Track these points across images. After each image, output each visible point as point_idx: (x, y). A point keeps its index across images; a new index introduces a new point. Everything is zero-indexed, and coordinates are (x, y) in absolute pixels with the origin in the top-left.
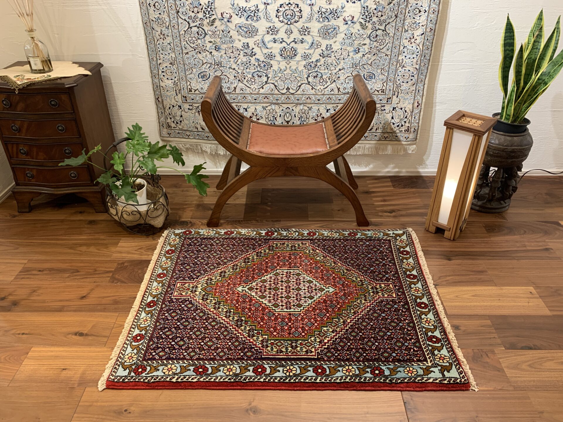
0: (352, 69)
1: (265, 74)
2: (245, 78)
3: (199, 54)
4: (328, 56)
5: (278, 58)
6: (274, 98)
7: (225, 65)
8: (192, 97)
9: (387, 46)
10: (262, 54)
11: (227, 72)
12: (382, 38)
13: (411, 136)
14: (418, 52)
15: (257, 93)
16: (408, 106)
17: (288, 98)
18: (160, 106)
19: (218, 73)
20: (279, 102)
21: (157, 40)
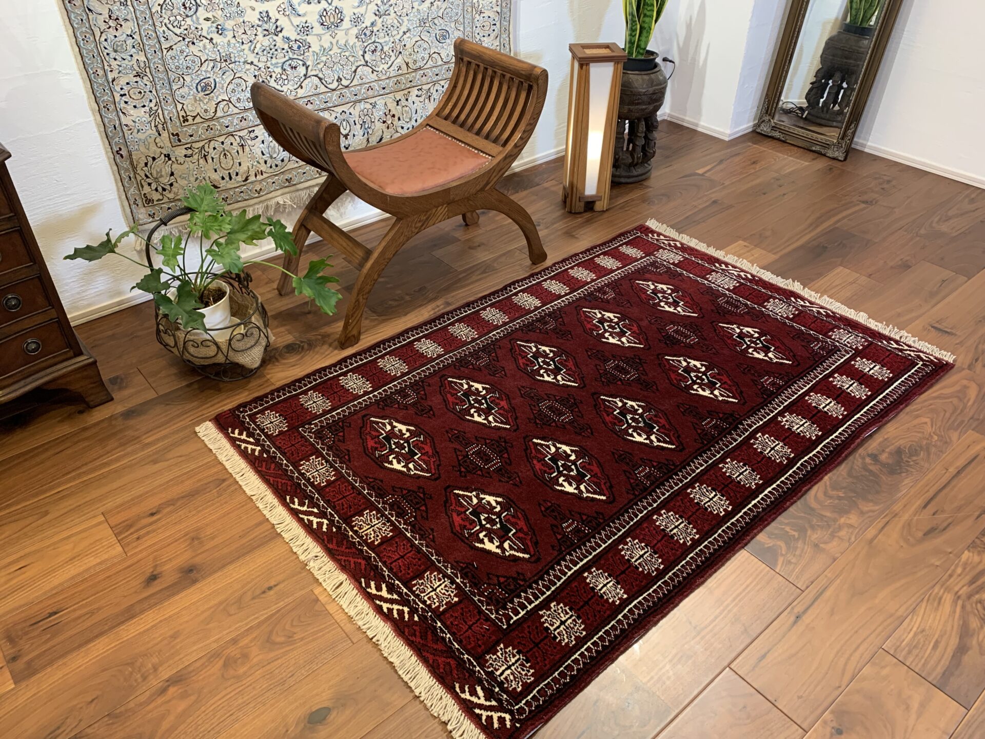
0: (419, 28)
1: (301, 63)
2: (271, 76)
3: (192, 46)
4: (387, 13)
5: (318, 29)
6: (321, 100)
7: (237, 59)
8: (190, 132)
10: (292, 27)
11: (242, 70)
17: (342, 95)
18: (125, 166)
19: (229, 76)
20: (328, 105)
21: (102, 33)
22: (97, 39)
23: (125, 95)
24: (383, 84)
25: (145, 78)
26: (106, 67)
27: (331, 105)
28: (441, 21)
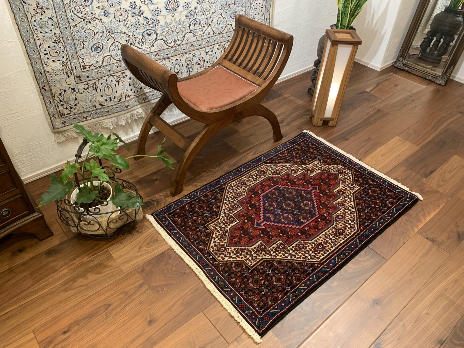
1: (153, 32)
2: (136, 40)
3: (89, 24)
4: (203, 2)
5: (164, 12)
6: (164, 53)
7: (116, 31)
8: (87, 75)
10: (149, 11)
11: (119, 38)
17: (176, 50)
18: (48, 95)
19: (111, 41)
20: (169, 56)
21: (32, 16)
22: (29, 20)
23: (47, 54)
24: (199, 43)
25: (59, 43)
26: (35, 38)
27: (170, 56)
28: (234, 6)
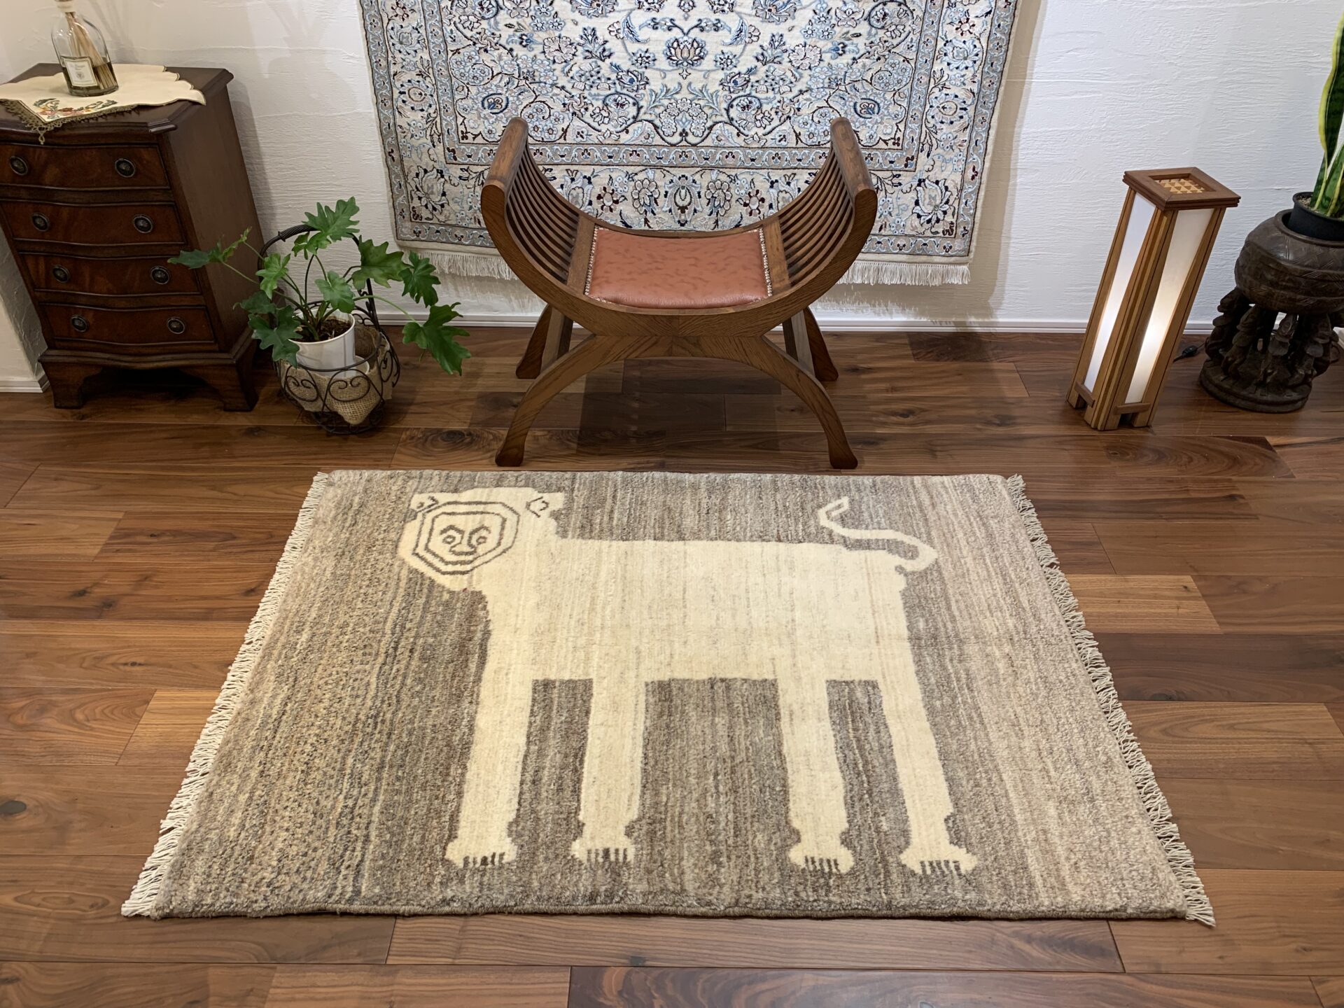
0: (828, 91)
2: (586, 109)
3: (484, 54)
4: (776, 60)
5: (663, 63)
6: (652, 154)
7: (542, 79)
8: (468, 151)
9: (909, 39)
10: (626, 54)
11: (547, 94)
12: (896, 20)
13: (958, 245)
14: (977, 55)
15: (614, 142)
16: (952, 177)
17: (684, 154)
18: (396, 171)
19: (527, 98)
20: (663, 163)
21: (389, 20)
22: (385, 25)
23: (404, 93)
24: (752, 154)
25: (428, 79)
26: (390, 59)
27: (667, 164)
28: (868, 87)
